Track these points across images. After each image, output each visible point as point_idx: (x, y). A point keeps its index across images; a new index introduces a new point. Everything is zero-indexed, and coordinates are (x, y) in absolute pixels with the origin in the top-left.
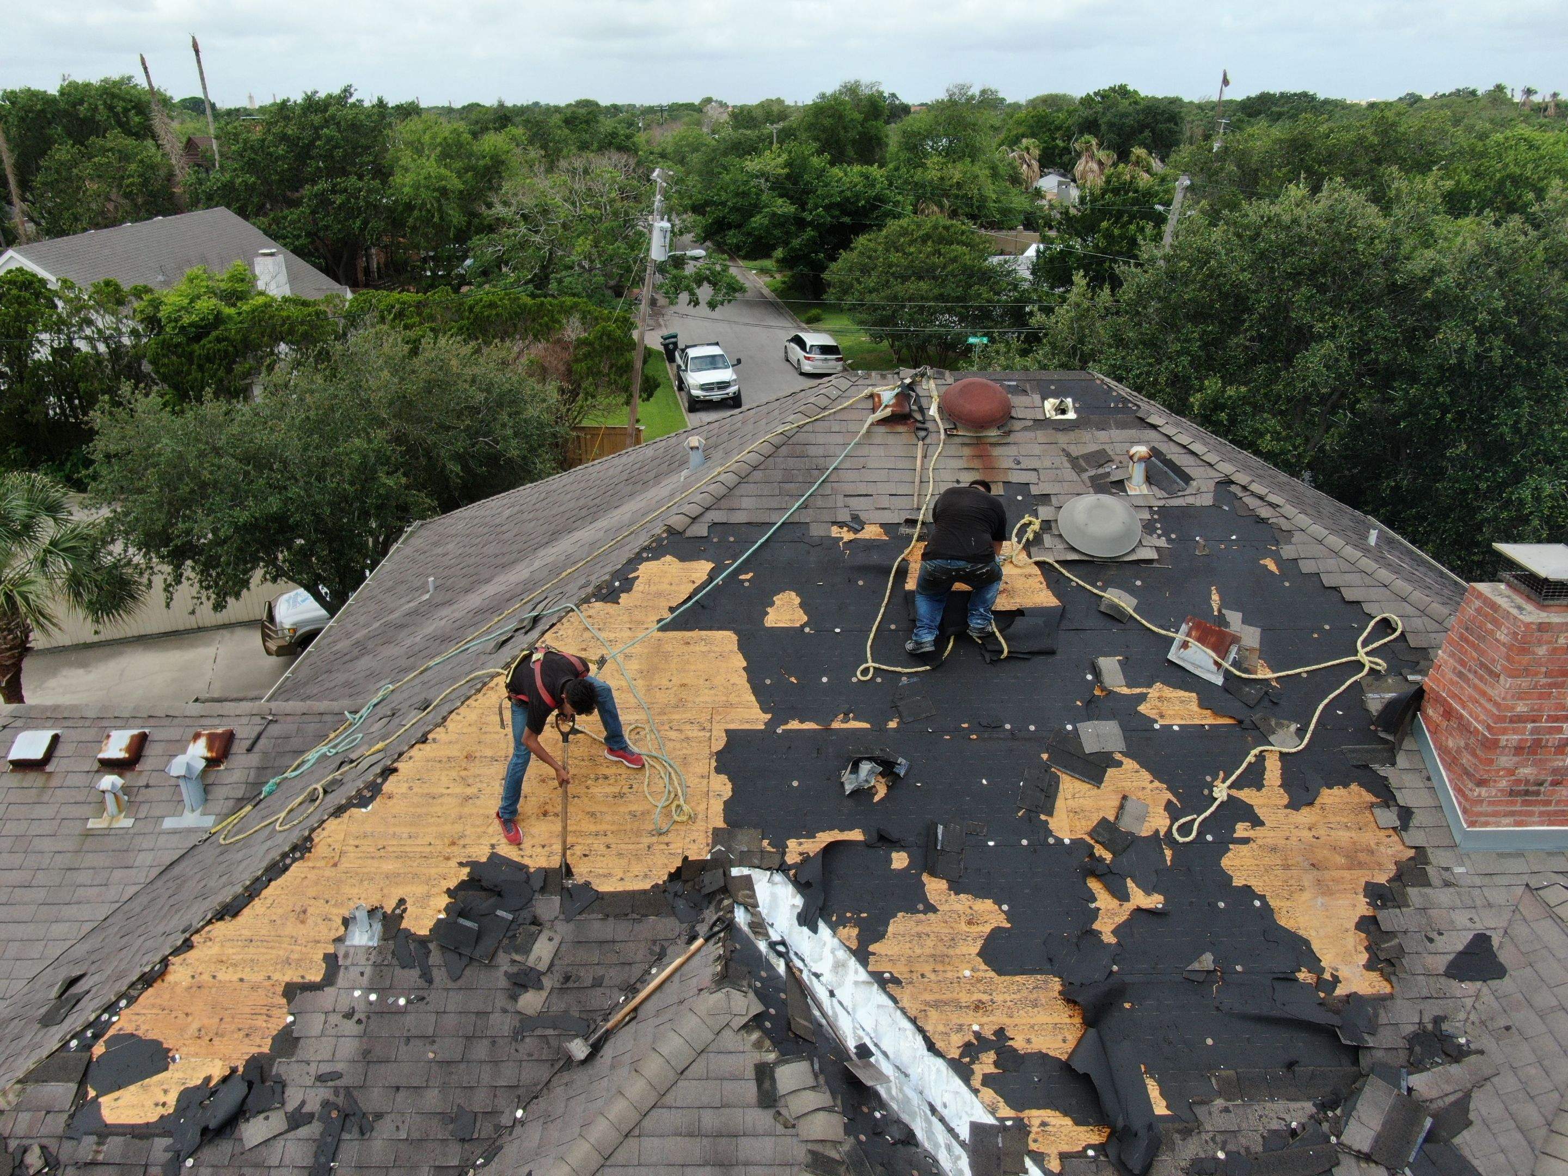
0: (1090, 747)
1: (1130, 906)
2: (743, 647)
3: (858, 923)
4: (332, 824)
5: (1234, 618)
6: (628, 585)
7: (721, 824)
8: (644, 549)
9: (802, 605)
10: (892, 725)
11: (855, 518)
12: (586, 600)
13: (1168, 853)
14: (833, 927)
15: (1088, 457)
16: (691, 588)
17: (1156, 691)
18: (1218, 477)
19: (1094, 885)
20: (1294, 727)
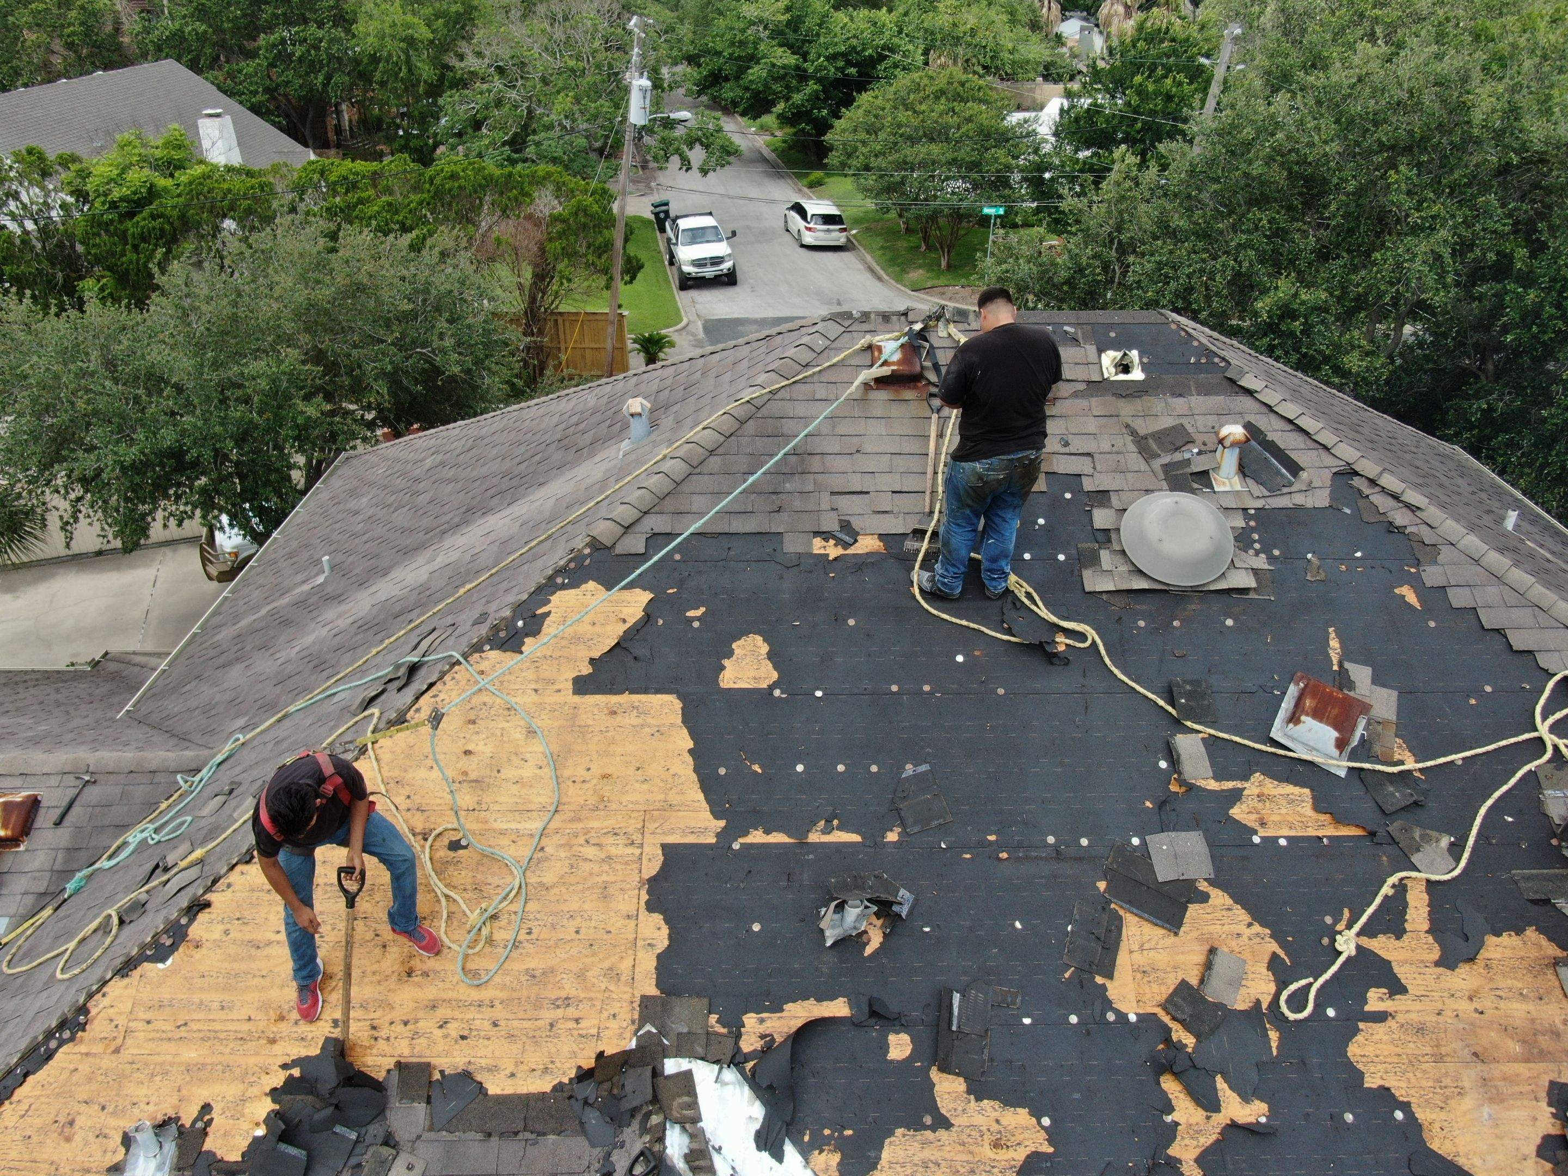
0: (1165, 873)
1: (1221, 1119)
2: (689, 719)
3: (841, 1146)
4: (116, 988)
5: (1361, 674)
6: (535, 625)
7: (653, 991)
8: (559, 571)
9: (770, 656)
10: (892, 837)
11: (846, 526)
12: (477, 648)
13: (1273, 1035)
14: (805, 1152)
15: (1159, 436)
16: (620, 629)
17: (1256, 785)
18: (1337, 465)
19: (1169, 1085)
20: (1445, 841)
